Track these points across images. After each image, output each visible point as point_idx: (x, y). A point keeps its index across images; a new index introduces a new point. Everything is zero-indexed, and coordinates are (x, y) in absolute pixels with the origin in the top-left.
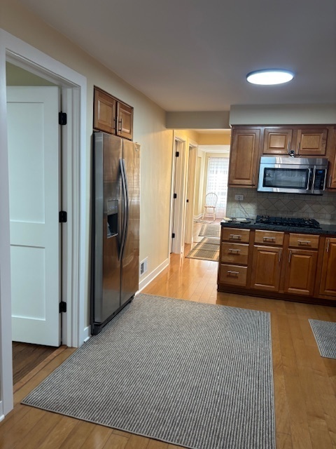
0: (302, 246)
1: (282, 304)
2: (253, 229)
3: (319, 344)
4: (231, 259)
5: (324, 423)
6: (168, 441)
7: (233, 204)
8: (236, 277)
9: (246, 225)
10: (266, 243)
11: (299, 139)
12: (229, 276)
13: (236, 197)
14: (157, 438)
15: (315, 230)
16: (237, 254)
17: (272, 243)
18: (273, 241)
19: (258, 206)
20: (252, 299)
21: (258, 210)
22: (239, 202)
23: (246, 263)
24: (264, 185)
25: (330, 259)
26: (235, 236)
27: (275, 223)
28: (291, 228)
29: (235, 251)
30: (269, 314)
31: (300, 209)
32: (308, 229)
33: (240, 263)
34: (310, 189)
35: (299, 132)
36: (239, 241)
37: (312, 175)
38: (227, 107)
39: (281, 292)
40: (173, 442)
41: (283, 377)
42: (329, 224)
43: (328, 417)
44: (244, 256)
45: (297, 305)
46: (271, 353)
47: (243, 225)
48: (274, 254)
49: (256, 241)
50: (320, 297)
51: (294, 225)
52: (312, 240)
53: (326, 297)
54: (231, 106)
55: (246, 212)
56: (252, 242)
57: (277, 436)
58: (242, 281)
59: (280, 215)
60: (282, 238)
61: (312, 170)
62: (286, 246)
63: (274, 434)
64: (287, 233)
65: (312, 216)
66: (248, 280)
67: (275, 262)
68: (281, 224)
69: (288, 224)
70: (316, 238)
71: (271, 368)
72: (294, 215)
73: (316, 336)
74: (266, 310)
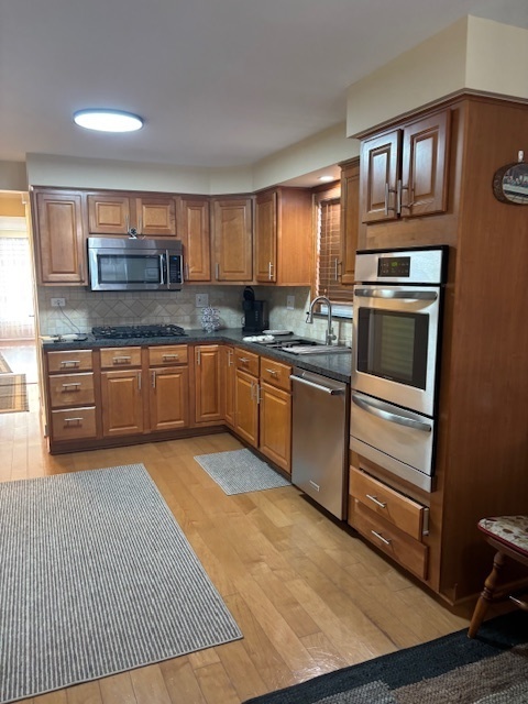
0: (168, 363)
1: (152, 448)
2: (96, 349)
3: (220, 482)
4: (68, 399)
5: (264, 566)
6: (95, 678)
7: (50, 314)
8: (78, 425)
9: (83, 344)
10: (119, 366)
11: (139, 212)
12: (68, 426)
13: (54, 302)
14: (76, 682)
15: (181, 339)
16: (77, 391)
17: (125, 365)
18: (127, 362)
19: (90, 313)
20: (109, 453)
21: (91, 319)
22: (60, 309)
23: (93, 401)
24: (100, 281)
25: (203, 374)
26: (69, 363)
27: (125, 336)
28: (150, 341)
29: (70, 385)
30: (142, 465)
31: (150, 311)
32: (172, 339)
33: (82, 403)
34: (165, 282)
35: (138, 201)
36: (76, 369)
37: (165, 264)
38: (20, 156)
39: (147, 431)
40: (104, 675)
41: (197, 534)
42: (190, 328)
43: (265, 557)
44: (86, 391)
45: (171, 444)
46: (170, 512)
47: (78, 344)
48: (131, 380)
49: (103, 366)
50: (197, 425)
51: (151, 335)
52: (178, 352)
53: (204, 424)
54: (28, 155)
55: (73, 324)
56: (97, 368)
57: (226, 602)
58: (90, 430)
59: (124, 323)
60: (139, 355)
61: (165, 256)
62: (146, 366)
63: (221, 601)
64: (145, 347)
65: (168, 321)
66: (100, 427)
67: (134, 391)
68: (134, 336)
69: (142, 335)
70: (183, 349)
71: (180, 530)
72: (144, 322)
73: (211, 474)
74: (136, 461)
